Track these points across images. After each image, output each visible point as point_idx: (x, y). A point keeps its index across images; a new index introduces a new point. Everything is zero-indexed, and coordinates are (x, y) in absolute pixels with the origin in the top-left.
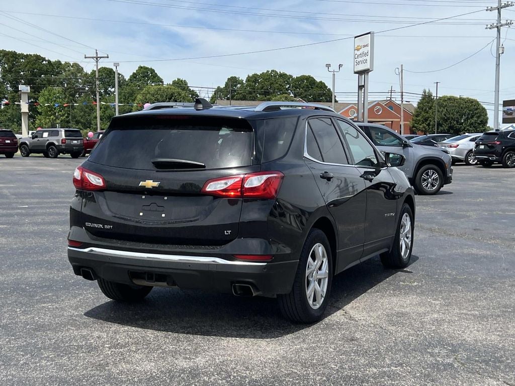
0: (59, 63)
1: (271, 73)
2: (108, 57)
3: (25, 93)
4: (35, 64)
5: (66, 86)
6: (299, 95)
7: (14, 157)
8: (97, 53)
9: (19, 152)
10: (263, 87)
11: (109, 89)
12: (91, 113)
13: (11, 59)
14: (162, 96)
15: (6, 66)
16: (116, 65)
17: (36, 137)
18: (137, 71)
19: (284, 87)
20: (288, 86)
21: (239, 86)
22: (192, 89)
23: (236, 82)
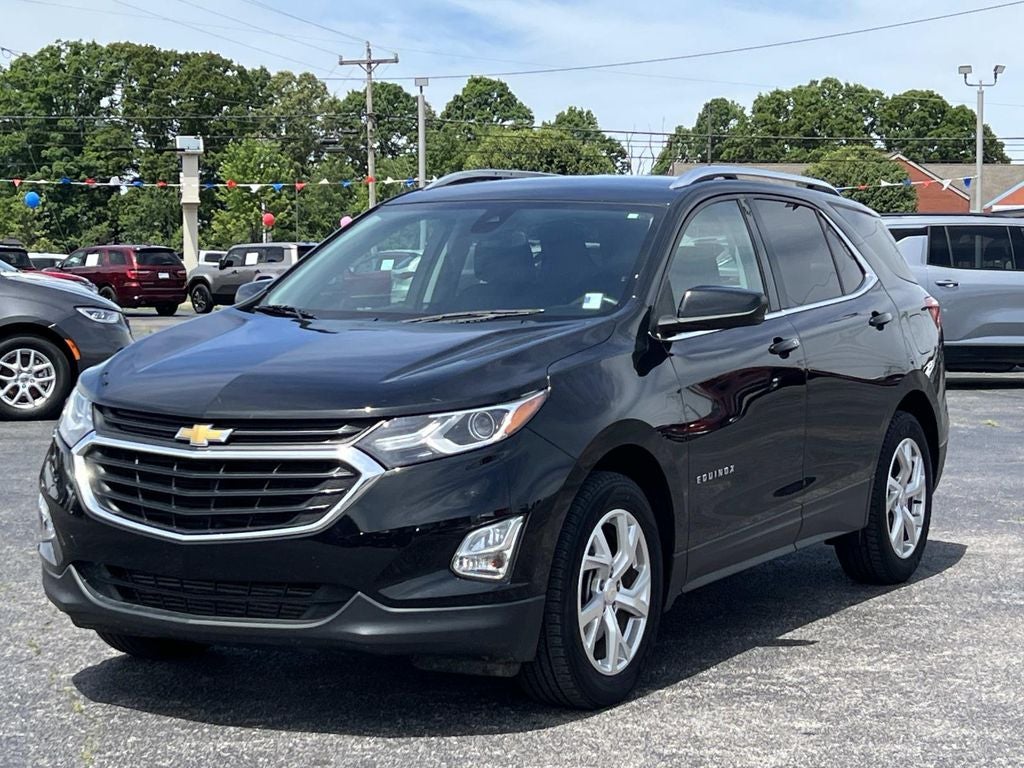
0: (264, 74)
1: (823, 87)
2: (397, 61)
3: (193, 155)
4: (205, 78)
5: (284, 134)
6: (901, 147)
7: (177, 313)
8: (369, 50)
9: (188, 304)
10: (801, 126)
11: (394, 139)
12: (346, 205)
13: (146, 67)
14: (530, 157)
15: (135, 84)
16: (421, 84)
17: (230, 264)
18: (464, 90)
19: (859, 124)
20: (870, 120)
21: (733, 123)
22: (608, 136)
23: (727, 114)
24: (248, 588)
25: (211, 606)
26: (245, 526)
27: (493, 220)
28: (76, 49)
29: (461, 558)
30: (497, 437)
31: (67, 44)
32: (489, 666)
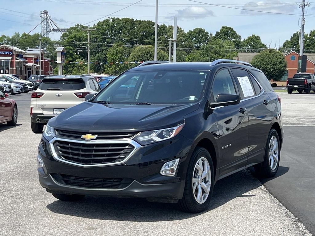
24: (102, 180)
25: (92, 185)
26: (102, 162)
27: (160, 75)
28: (114, 20)
29: (162, 170)
30: (172, 136)
31: (111, 18)
32: (170, 200)
